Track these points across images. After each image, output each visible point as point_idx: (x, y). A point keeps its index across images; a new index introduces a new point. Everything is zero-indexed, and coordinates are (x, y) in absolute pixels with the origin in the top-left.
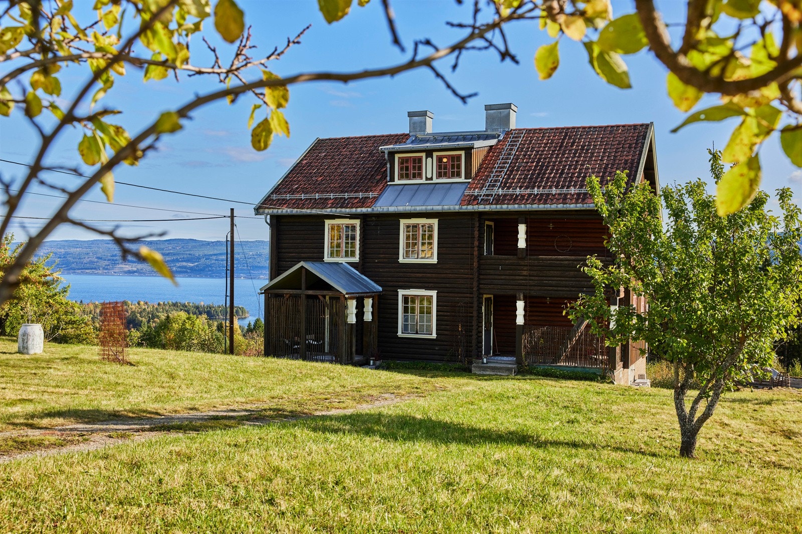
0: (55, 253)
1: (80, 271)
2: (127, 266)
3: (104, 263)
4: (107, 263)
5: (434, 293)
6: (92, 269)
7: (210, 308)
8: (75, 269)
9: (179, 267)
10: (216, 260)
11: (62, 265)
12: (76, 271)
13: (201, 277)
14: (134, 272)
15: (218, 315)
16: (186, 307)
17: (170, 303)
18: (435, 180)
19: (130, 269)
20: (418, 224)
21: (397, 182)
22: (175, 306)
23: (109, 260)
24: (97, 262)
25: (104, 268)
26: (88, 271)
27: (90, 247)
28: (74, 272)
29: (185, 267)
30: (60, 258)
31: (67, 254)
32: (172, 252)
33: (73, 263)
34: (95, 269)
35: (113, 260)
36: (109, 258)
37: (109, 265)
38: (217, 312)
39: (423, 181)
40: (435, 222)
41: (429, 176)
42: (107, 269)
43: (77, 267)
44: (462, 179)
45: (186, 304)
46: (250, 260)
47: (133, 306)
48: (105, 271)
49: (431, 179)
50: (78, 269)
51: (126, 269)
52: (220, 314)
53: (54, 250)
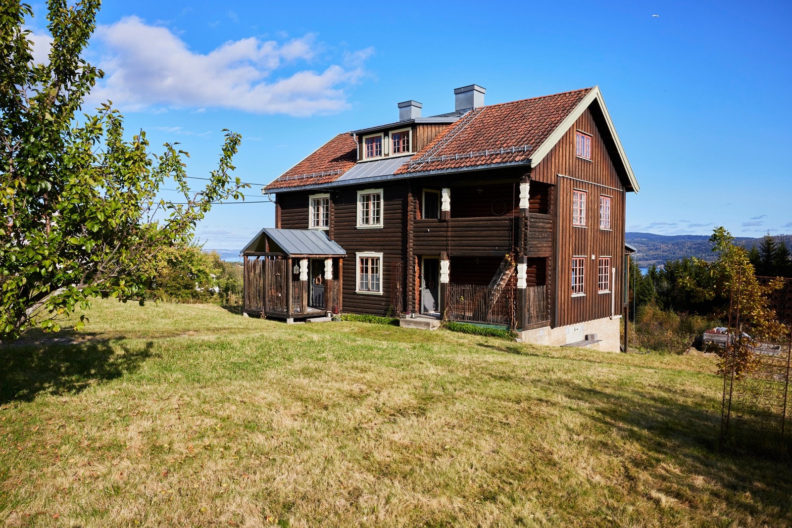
5: (380, 255)
18: (391, 156)
20: (370, 194)
21: (365, 159)
39: (383, 157)
40: (381, 191)
41: (386, 153)
44: (411, 153)
49: (388, 155)
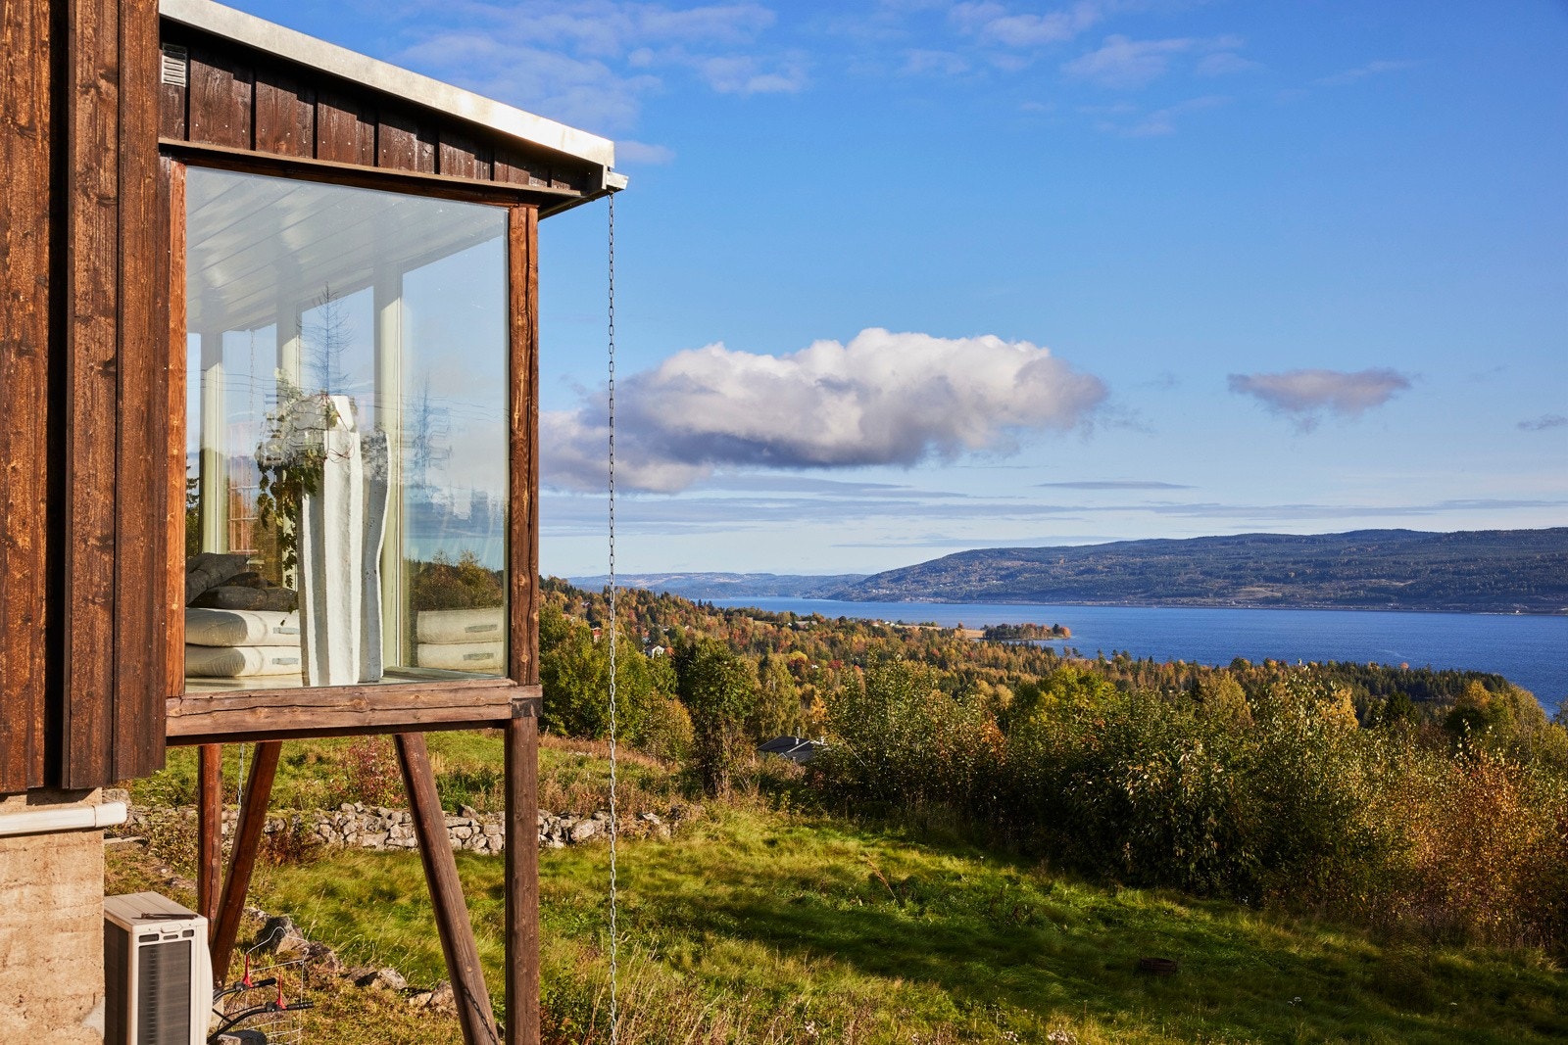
0: (1125, 566)
1: (1170, 600)
2: (1262, 589)
3: (1218, 583)
4: (1221, 582)
6: (1192, 595)
7: (1423, 677)
8: (1161, 597)
9: (1372, 590)
10: (1454, 573)
11: (1136, 588)
12: (1163, 600)
13: (1421, 610)
14: (1277, 601)
15: (1441, 693)
16: (1368, 672)
17: (1334, 663)
19: (1269, 594)
22: (1342, 670)
23: (1226, 577)
24: (1203, 581)
25: (1217, 595)
26: (1185, 600)
27: (1189, 552)
28: (1159, 603)
29: (1385, 590)
30: (1133, 574)
31: (1146, 566)
32: (1356, 557)
33: (1158, 583)
34: (1199, 595)
35: (1234, 577)
36: (1227, 572)
37: (1226, 588)
38: (1438, 685)
42: (1223, 595)
43: (1165, 592)
45: (1370, 667)
46: (1537, 572)
47: (1253, 670)
48: (1218, 600)
50: (1167, 596)
51: (1260, 596)
52: (1445, 690)
53: (1122, 559)
